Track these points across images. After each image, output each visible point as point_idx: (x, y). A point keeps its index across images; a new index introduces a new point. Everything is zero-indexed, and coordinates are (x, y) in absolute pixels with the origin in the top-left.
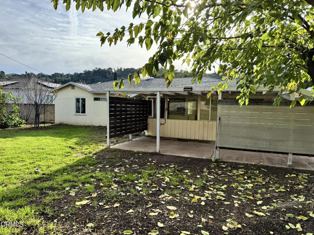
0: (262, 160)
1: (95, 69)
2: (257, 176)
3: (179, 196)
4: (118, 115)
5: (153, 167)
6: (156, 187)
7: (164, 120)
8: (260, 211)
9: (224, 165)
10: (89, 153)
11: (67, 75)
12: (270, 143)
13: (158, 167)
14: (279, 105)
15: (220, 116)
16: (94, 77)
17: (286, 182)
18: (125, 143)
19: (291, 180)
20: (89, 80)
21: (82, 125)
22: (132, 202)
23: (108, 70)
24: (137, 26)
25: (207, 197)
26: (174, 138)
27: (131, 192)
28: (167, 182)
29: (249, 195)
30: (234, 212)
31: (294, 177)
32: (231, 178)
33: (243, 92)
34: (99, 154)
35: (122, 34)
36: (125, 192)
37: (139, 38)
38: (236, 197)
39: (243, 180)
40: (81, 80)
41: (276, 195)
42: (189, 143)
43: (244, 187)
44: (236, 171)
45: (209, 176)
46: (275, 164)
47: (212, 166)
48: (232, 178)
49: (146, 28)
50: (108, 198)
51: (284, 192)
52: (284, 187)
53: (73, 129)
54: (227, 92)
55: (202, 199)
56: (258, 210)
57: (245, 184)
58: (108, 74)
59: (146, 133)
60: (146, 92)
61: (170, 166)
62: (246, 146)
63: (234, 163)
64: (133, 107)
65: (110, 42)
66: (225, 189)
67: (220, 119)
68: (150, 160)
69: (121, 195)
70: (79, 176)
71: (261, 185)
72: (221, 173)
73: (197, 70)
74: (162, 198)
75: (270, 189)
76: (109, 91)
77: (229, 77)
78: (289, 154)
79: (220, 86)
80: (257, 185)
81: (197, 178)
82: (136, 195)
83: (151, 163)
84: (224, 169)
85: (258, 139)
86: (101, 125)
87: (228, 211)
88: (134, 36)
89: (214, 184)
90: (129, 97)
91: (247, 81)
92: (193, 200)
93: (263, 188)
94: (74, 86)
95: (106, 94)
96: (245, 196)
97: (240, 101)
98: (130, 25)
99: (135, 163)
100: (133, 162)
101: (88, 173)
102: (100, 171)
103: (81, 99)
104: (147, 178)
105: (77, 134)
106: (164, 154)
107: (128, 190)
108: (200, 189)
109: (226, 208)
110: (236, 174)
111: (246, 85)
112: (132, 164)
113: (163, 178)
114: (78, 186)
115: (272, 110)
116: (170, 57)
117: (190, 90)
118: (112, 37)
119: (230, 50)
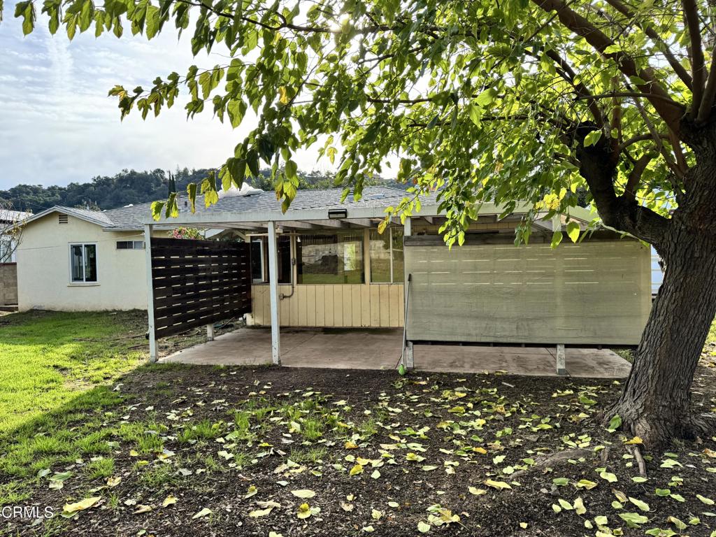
0: (504, 364)
1: (122, 173)
2: (495, 400)
3: (322, 465)
4: (176, 281)
5: (262, 400)
6: (267, 448)
7: (291, 286)
8: (500, 480)
9: (423, 381)
10: (105, 379)
11: (49, 189)
12: (517, 326)
13: (276, 398)
14: (526, 242)
15: (410, 273)
16: (121, 193)
17: (553, 408)
18: (196, 347)
19: (564, 404)
20: (108, 200)
21: (89, 309)
22: (209, 490)
23: (154, 173)
24: (206, 73)
25: (386, 459)
26: (316, 328)
27: (208, 465)
28: (294, 432)
29: (476, 444)
30: (445, 486)
31: (570, 395)
32: (439, 408)
33: (452, 218)
34: (129, 379)
35: (171, 91)
36: (192, 467)
37: (214, 100)
38: (448, 452)
39: (464, 411)
40: (85, 200)
41: (533, 438)
42: (349, 335)
43: (467, 427)
44: (448, 392)
45: (390, 409)
46: (530, 371)
47: (399, 385)
48: (441, 410)
49: (230, 78)
50: (148, 486)
51: (548, 431)
52: (550, 419)
53: (66, 322)
54: (422, 218)
55: (374, 466)
56: (495, 476)
57: (468, 420)
58: (153, 185)
59: (250, 319)
60: (241, 224)
61: (303, 395)
62: (469, 335)
63: (446, 374)
64: (214, 261)
65: (143, 109)
66: (426, 437)
67: (410, 279)
68: (257, 384)
69: (180, 476)
70: (76, 438)
71: (503, 420)
72: (416, 400)
73: (350, 172)
74: (282, 473)
75: (521, 427)
76: (151, 226)
77: (422, 185)
78: (559, 347)
79: (405, 206)
80: (493, 420)
81: (365, 416)
82: (219, 473)
83: (258, 392)
84: (424, 391)
85: (493, 319)
86: (137, 308)
87: (432, 486)
88: (201, 96)
89: (401, 427)
90: (204, 236)
91: (457, 194)
92: (354, 470)
93: (507, 426)
94: (67, 215)
95: (144, 231)
96: (469, 447)
97: (446, 237)
98: (190, 69)
99: (221, 394)
100: (215, 394)
101: (99, 429)
102: (131, 421)
103: (85, 246)
104: (247, 430)
105: (76, 333)
106: (290, 366)
107: (198, 463)
108: (371, 442)
109: (427, 480)
110: (450, 398)
111: (457, 203)
112: (213, 397)
113: (285, 425)
114: (73, 464)
115: (517, 254)
116: (286, 143)
117: (343, 215)
118: (147, 98)
119: (419, 128)
